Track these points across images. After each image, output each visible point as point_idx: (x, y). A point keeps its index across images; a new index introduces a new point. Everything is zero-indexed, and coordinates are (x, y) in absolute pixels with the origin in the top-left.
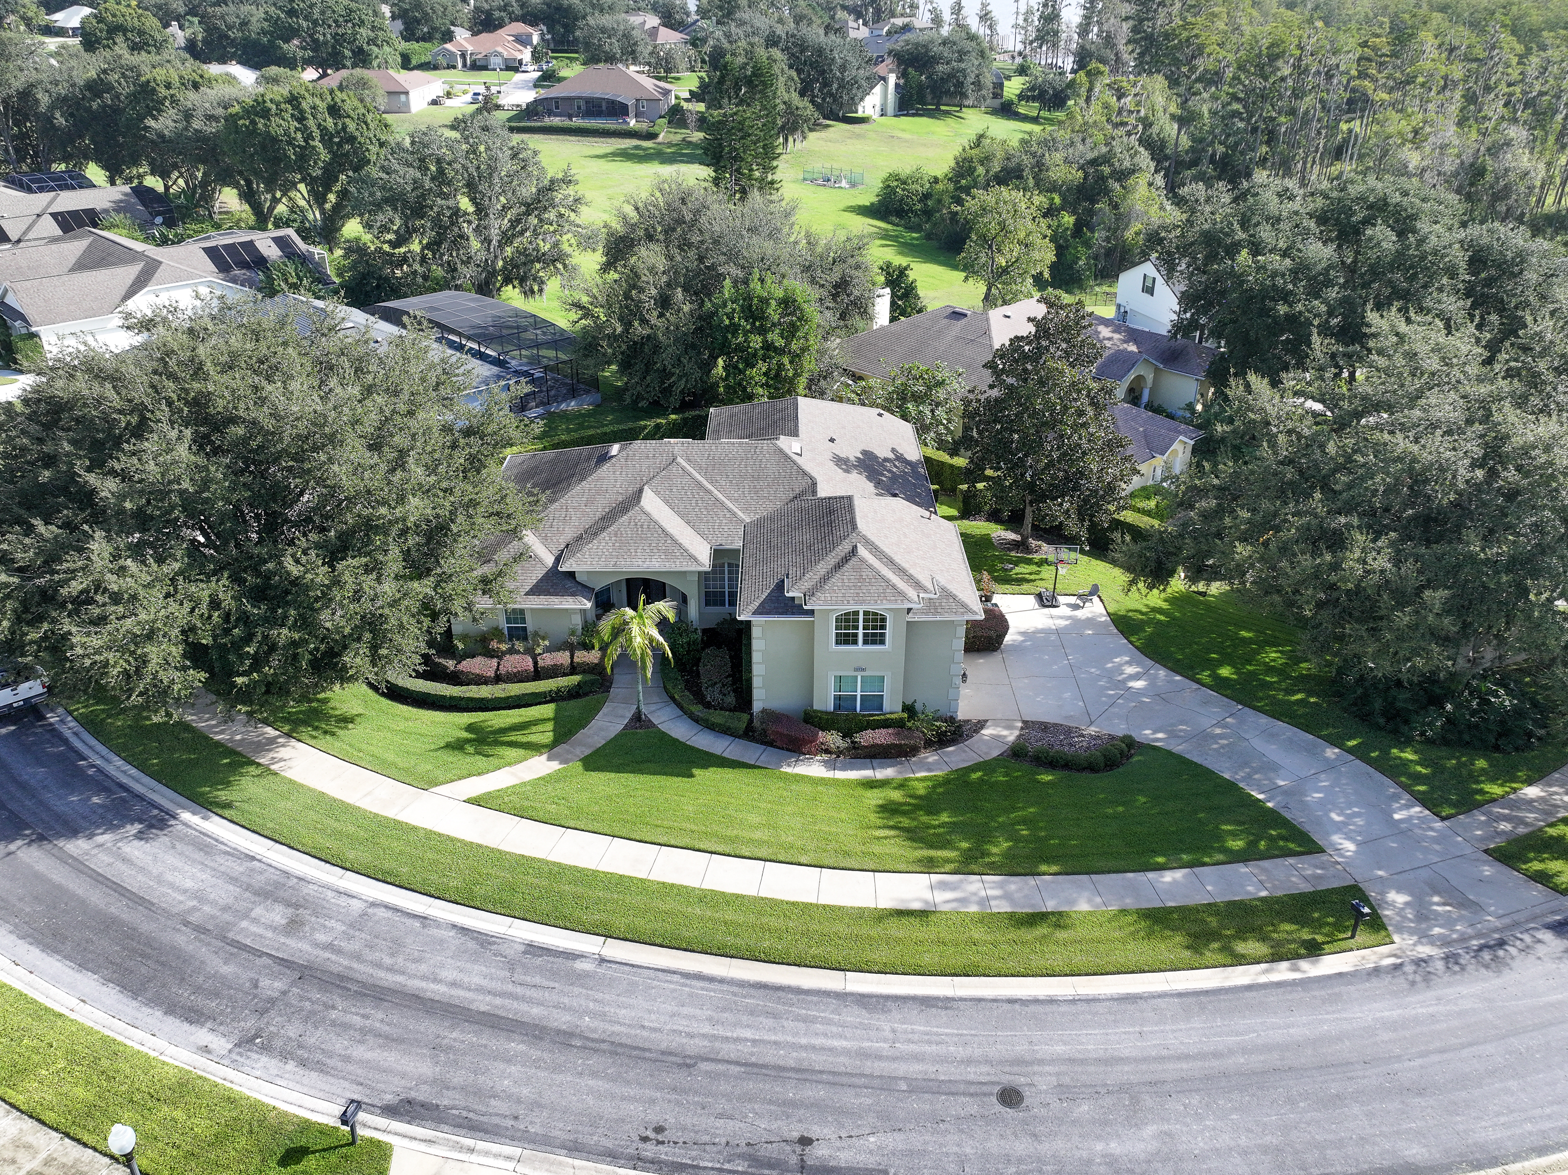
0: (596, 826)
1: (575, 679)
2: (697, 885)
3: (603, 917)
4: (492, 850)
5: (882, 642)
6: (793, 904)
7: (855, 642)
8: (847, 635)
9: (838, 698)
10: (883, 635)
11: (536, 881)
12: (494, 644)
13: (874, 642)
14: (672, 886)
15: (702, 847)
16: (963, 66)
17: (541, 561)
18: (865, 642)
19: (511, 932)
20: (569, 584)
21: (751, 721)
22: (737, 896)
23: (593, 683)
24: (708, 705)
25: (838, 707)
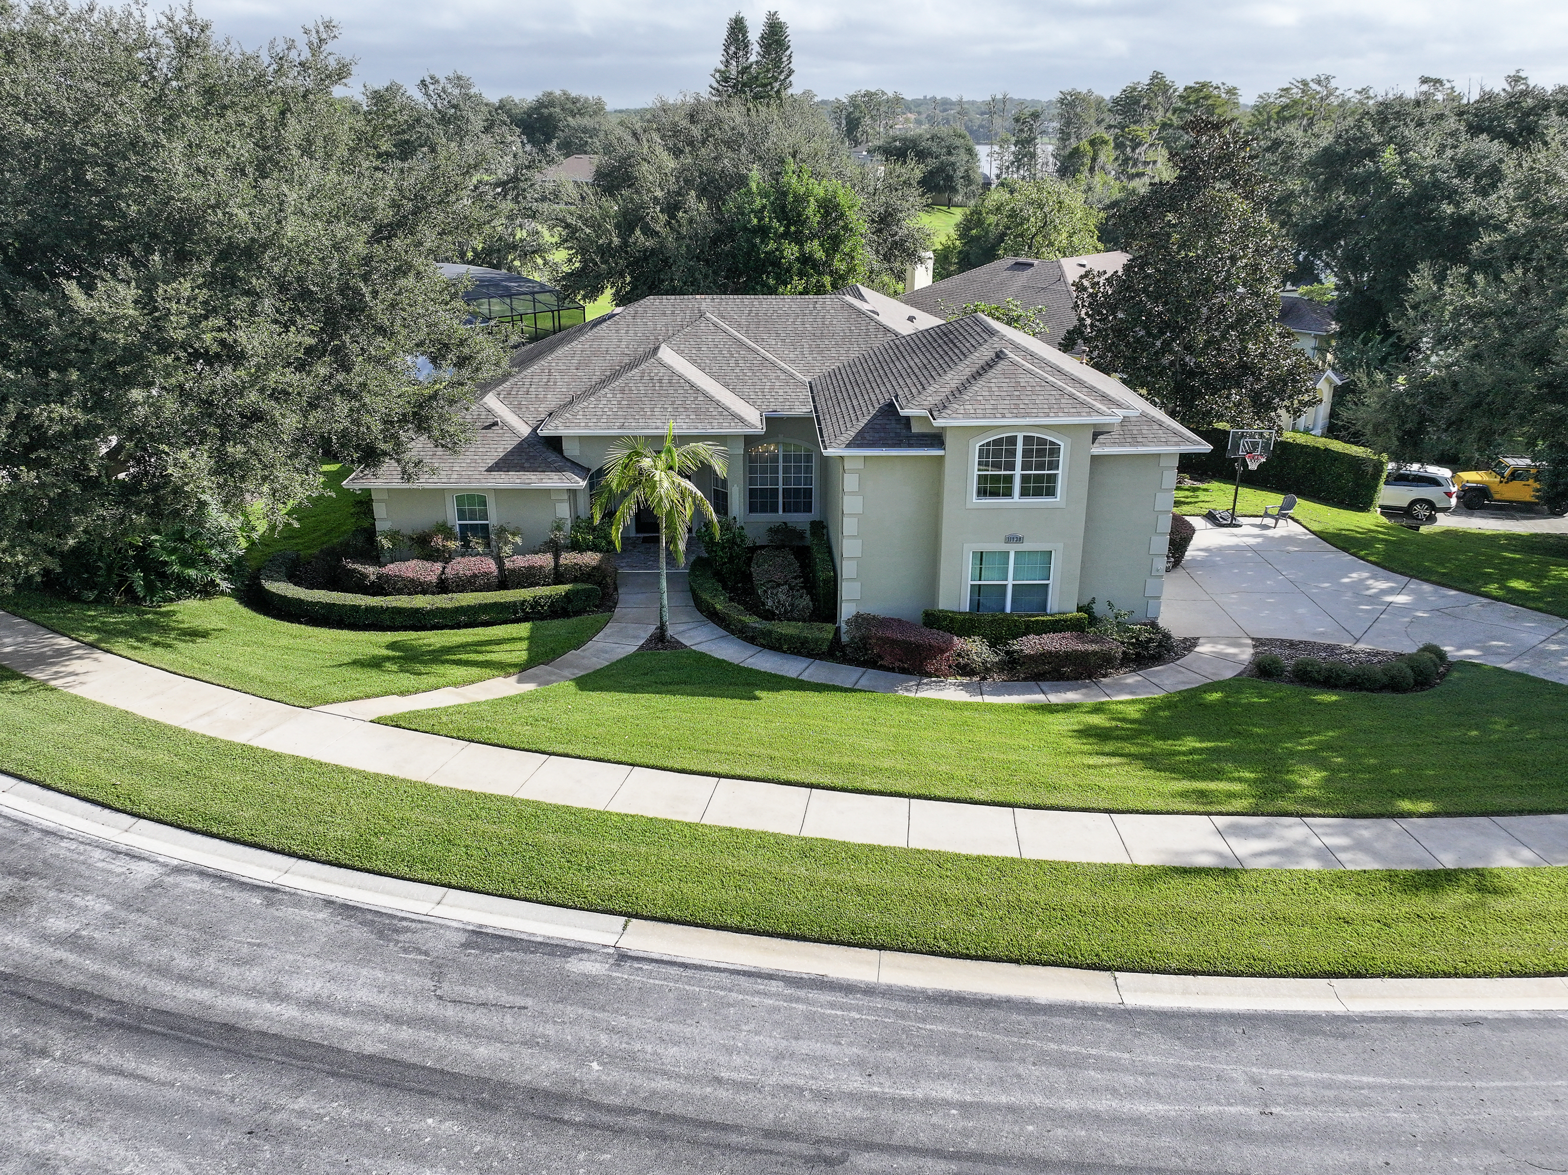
0: (601, 752)
1: (563, 589)
2: (795, 833)
3: (623, 882)
4: (413, 784)
5: (1051, 492)
6: (979, 859)
7: (1008, 493)
8: (996, 479)
9: (977, 590)
10: (1052, 478)
11: (492, 828)
12: (438, 541)
13: (1038, 493)
14: (749, 833)
15: (792, 777)
16: (953, 159)
17: (512, 430)
18: (1024, 493)
19: (439, 911)
20: (553, 457)
21: (837, 633)
22: (872, 848)
23: (588, 594)
24: (769, 616)
25: (976, 605)
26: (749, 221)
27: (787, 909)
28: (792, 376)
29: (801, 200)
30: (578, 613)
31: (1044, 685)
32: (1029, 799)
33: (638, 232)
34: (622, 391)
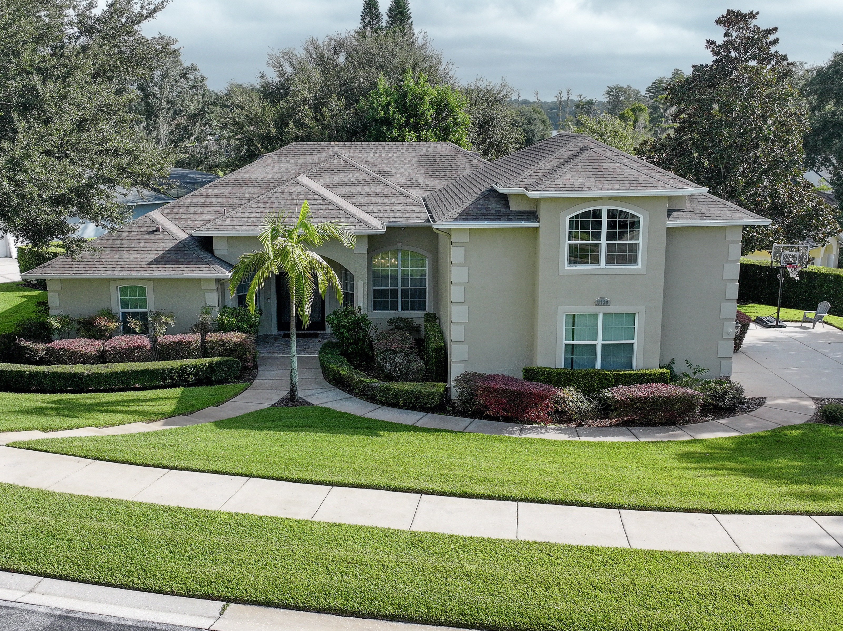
0: (220, 466)
1: (207, 361)
2: (405, 527)
3: (224, 569)
4: (30, 491)
5: (633, 260)
6: (589, 548)
7: (596, 261)
8: (583, 249)
9: (571, 349)
10: (634, 247)
11: (99, 525)
12: (101, 322)
13: (622, 260)
14: (358, 528)
15: (403, 484)
17: (171, 234)
18: (610, 260)
20: (203, 254)
21: (447, 390)
22: (482, 540)
23: (229, 365)
24: (389, 378)
25: (571, 363)
26: (378, 114)
27: (394, 592)
28: (409, 197)
29: (419, 98)
30: (219, 382)
31: (635, 430)
32: (634, 501)
33: (291, 125)
34: (265, 203)
